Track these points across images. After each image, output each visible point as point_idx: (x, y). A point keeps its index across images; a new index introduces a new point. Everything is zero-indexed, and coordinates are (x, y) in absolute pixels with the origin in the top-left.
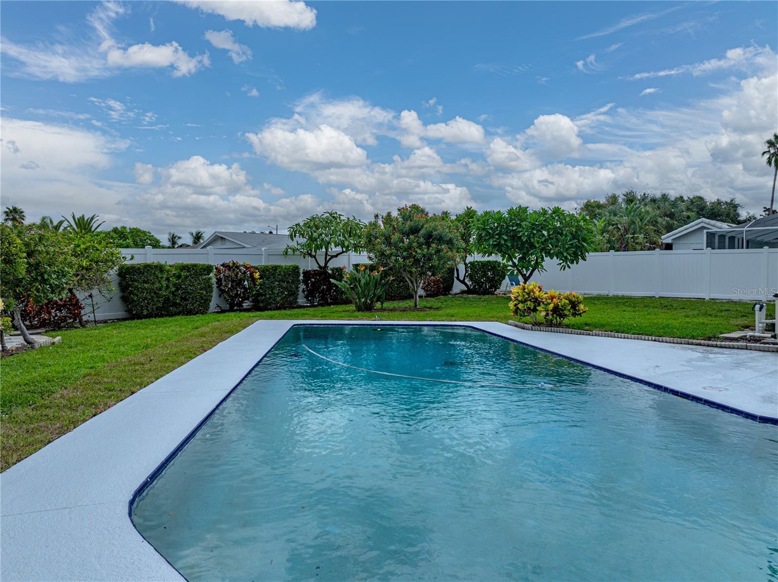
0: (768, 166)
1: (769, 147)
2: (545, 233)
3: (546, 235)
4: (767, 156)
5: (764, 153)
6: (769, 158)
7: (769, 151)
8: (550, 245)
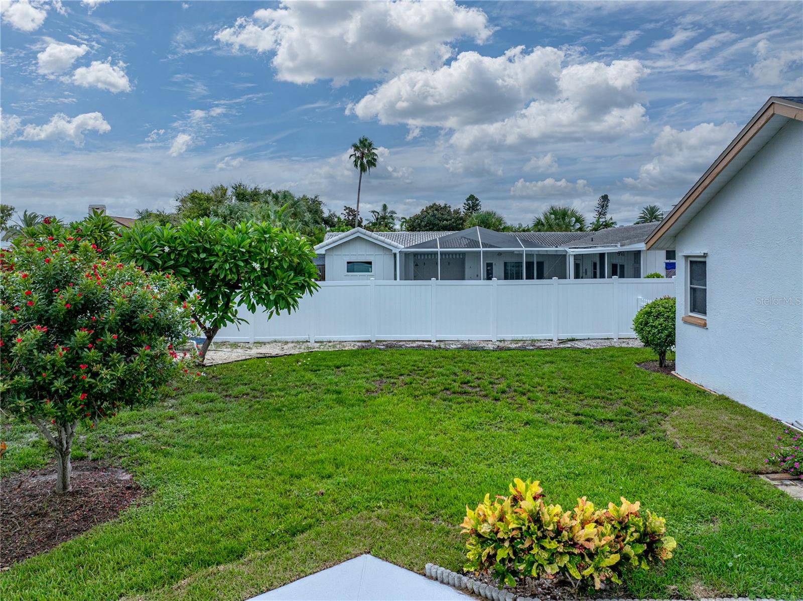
0: (355, 168)
1: (355, 151)
2: (257, 266)
3: (258, 269)
4: (353, 159)
5: (351, 155)
6: (355, 161)
7: (355, 155)
8: (264, 286)
